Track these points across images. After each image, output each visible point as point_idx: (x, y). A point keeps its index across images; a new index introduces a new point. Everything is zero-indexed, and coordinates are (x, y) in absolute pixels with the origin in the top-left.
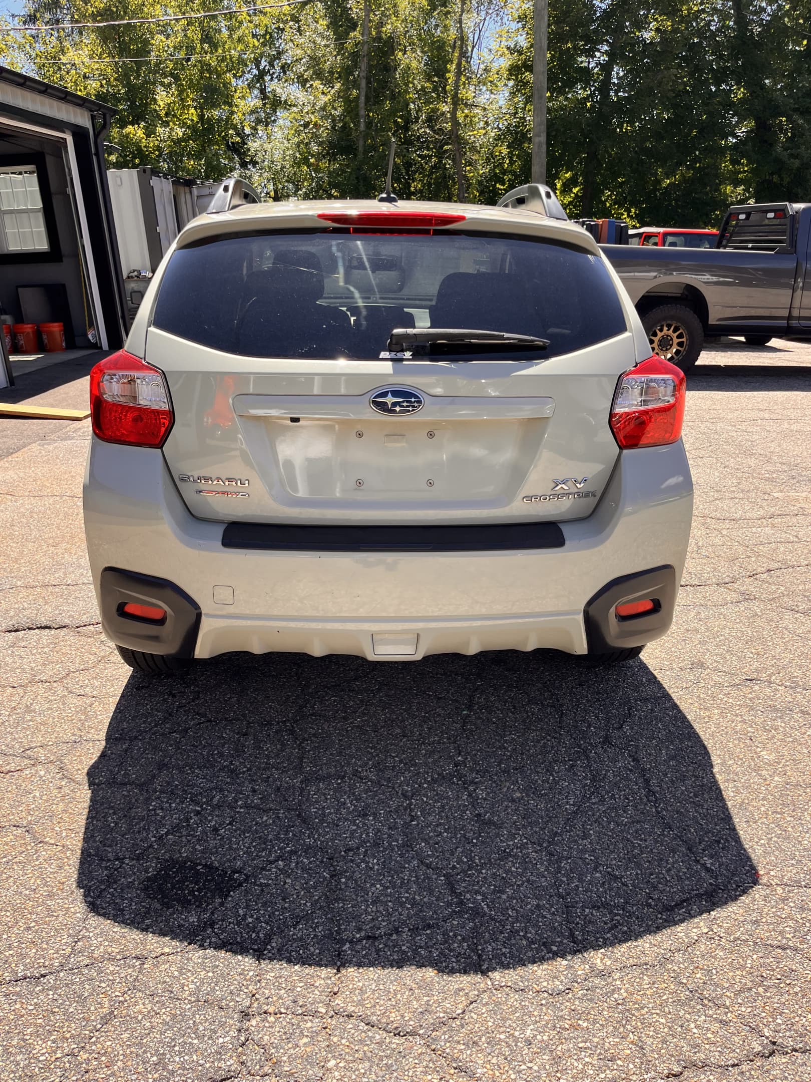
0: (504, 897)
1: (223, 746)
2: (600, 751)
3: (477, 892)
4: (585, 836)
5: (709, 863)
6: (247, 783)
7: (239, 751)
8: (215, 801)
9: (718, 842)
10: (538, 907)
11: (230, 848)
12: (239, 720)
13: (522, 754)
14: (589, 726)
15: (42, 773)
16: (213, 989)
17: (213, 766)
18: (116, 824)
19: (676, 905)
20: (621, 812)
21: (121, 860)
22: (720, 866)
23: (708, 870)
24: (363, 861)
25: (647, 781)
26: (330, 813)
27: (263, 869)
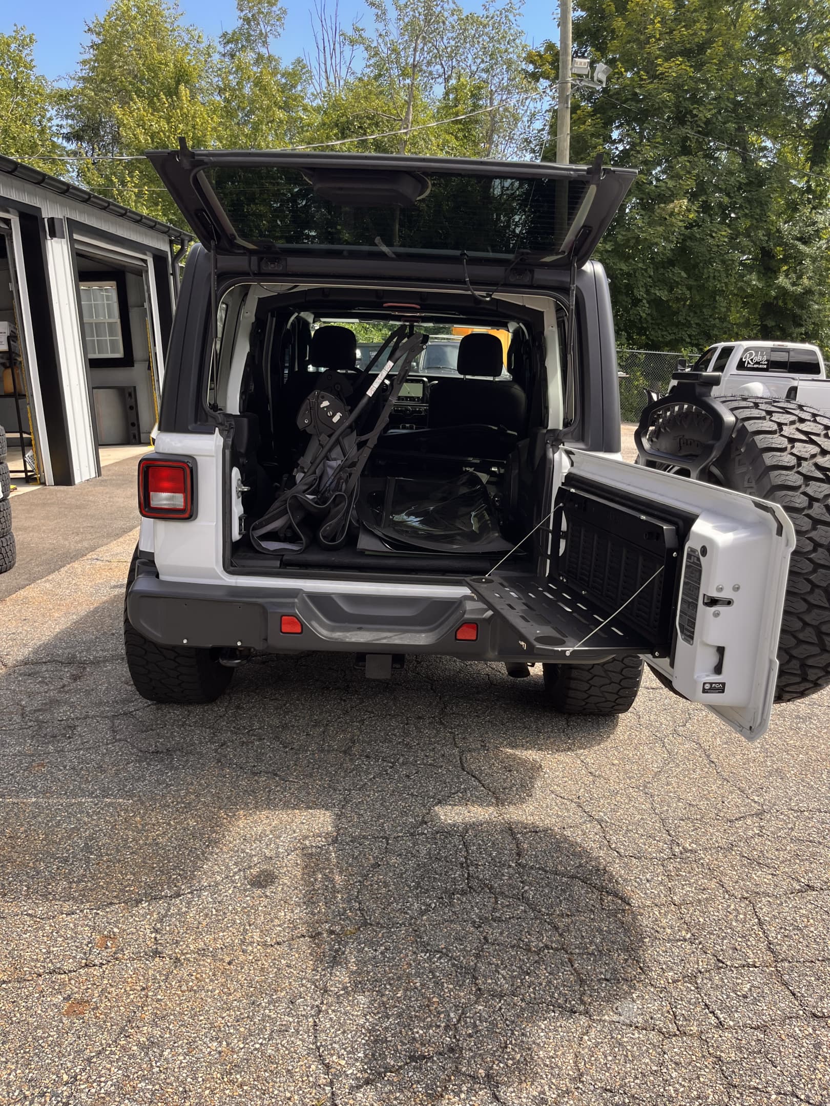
0: (619, 814)
1: (394, 730)
2: (672, 739)
3: (599, 811)
4: (668, 784)
5: (756, 799)
6: (419, 751)
7: (406, 734)
8: (401, 760)
9: (762, 789)
10: (642, 819)
11: (422, 786)
12: (398, 715)
13: (615, 739)
14: (661, 724)
15: (268, 744)
16: (439, 853)
17: (391, 742)
18: (336, 772)
19: (736, 819)
20: (692, 772)
21: (350, 790)
22: (764, 800)
23: (755, 802)
24: (517, 794)
25: (708, 756)
26: (485, 769)
27: (449, 797)
